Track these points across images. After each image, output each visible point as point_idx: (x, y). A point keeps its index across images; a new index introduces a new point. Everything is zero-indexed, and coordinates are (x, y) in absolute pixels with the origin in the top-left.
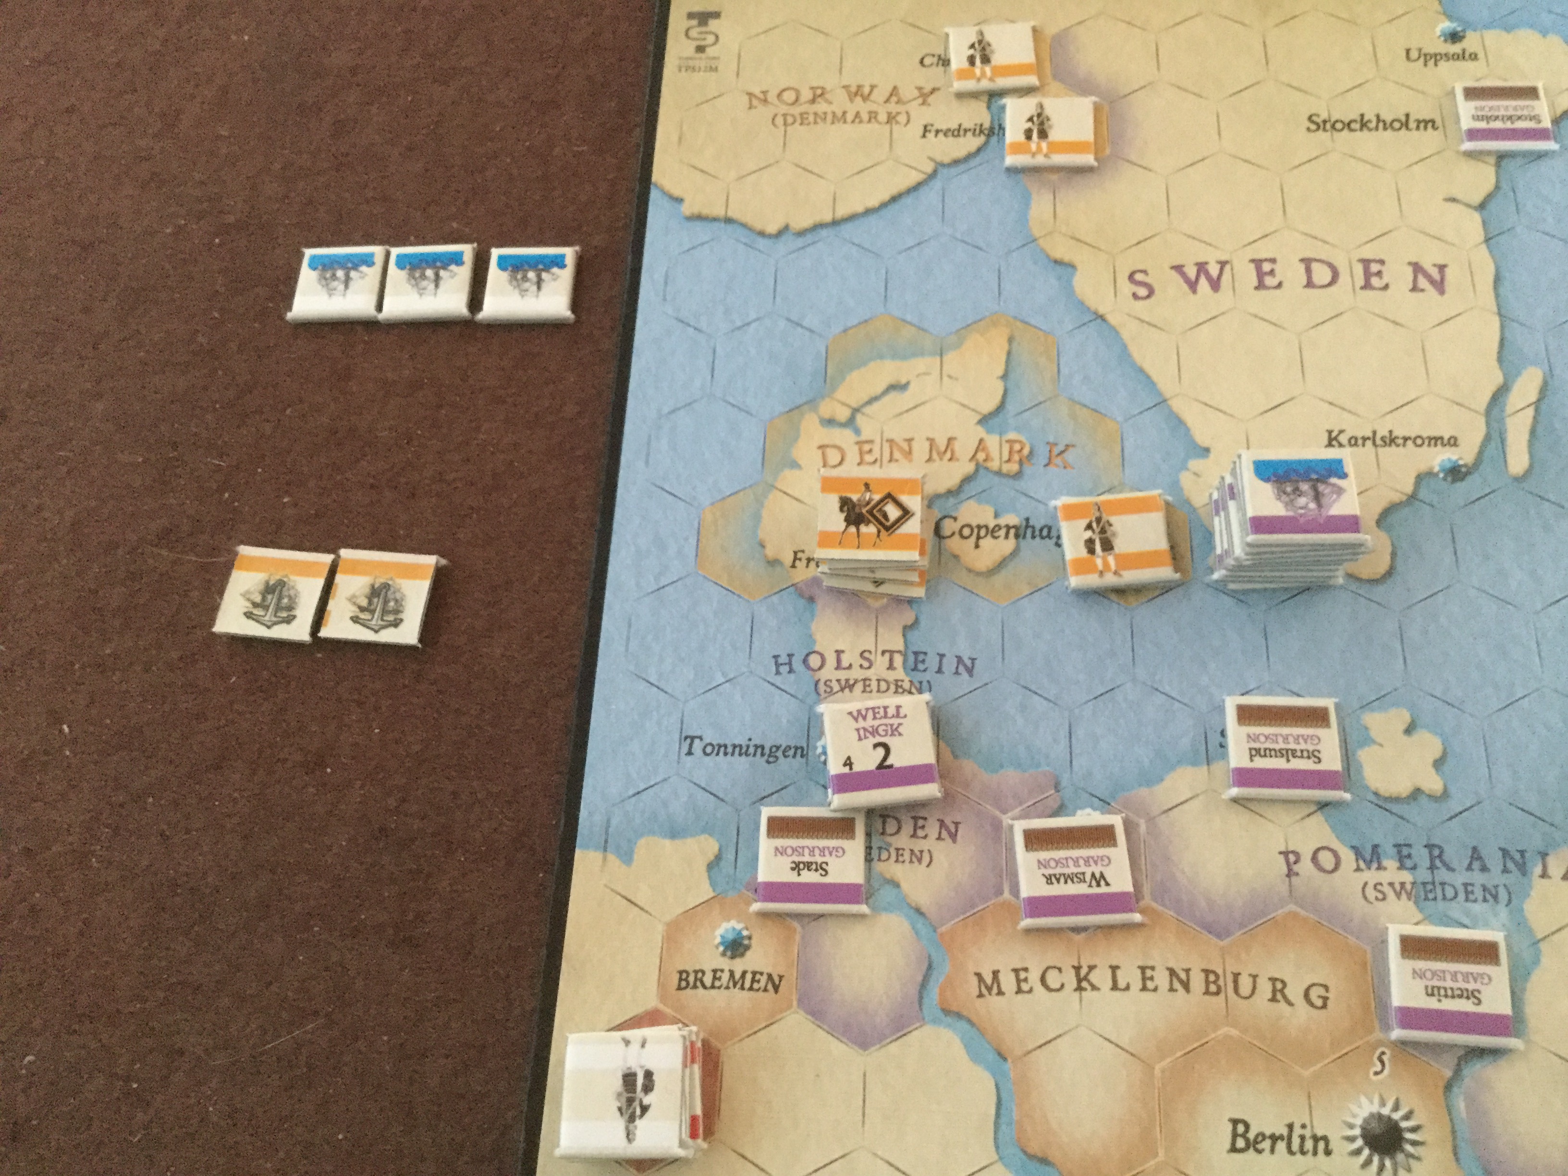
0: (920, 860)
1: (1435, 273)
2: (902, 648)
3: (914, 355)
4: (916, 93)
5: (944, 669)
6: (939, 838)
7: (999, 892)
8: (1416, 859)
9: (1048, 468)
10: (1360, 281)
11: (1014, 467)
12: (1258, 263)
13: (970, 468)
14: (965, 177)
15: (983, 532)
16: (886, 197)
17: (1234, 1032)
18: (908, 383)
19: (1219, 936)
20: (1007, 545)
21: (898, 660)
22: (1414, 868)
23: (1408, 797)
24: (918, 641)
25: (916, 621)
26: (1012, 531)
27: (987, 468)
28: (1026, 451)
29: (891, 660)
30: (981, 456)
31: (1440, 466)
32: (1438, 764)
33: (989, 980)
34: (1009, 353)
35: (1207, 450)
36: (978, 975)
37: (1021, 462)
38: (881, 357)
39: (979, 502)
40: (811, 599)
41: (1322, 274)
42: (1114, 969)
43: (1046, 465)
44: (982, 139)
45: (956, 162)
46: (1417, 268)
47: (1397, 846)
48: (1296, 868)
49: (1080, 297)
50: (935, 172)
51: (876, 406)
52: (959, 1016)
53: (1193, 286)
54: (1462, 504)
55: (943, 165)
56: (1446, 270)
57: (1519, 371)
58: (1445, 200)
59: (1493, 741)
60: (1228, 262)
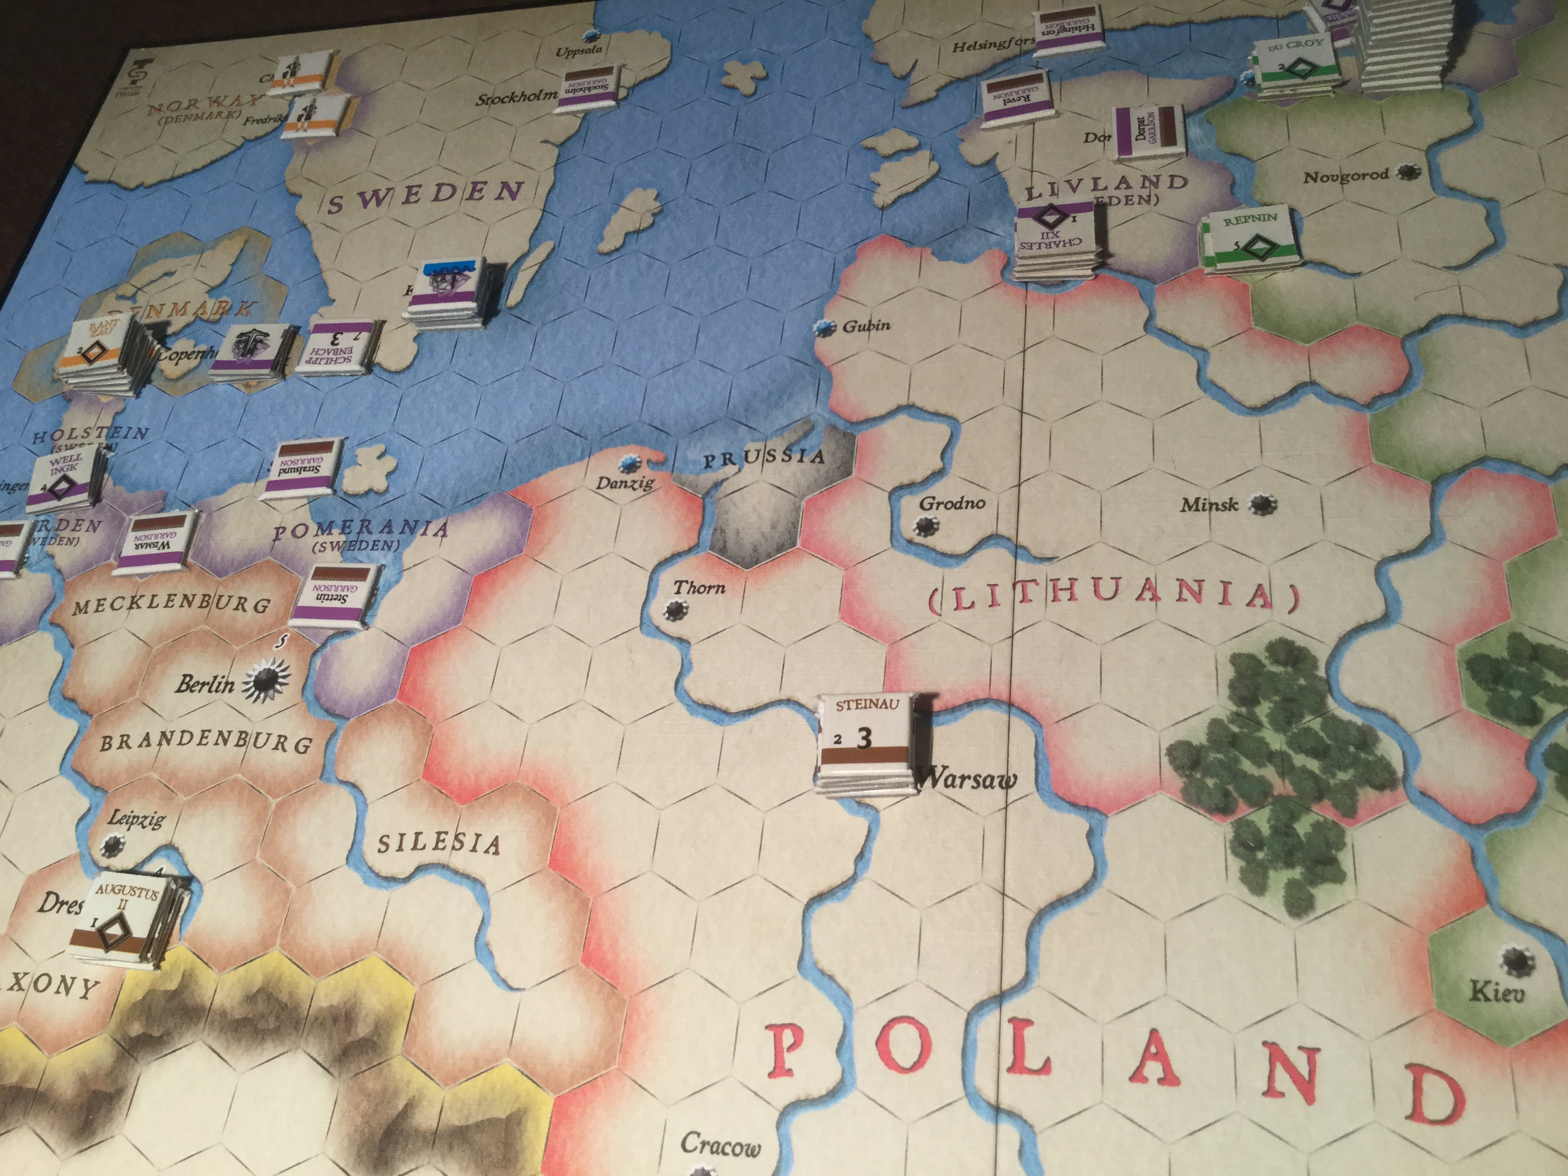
0: (71, 543)
1: (514, 187)
2: (109, 425)
3: (185, 255)
4: (250, 98)
5: (129, 436)
6: (87, 531)
7: (108, 558)
8: (352, 528)
9: (238, 316)
10: (467, 196)
11: (218, 316)
12: (410, 188)
13: (192, 318)
14: (258, 148)
15: (183, 356)
16: (209, 161)
17: (207, 628)
18: (176, 272)
19: (220, 576)
20: (194, 363)
21: (105, 431)
22: (349, 533)
23: (363, 495)
24: (120, 421)
25: (125, 409)
26: (200, 355)
27: (201, 319)
28: (227, 308)
29: (100, 433)
30: (201, 311)
32: (389, 475)
33: (82, 605)
34: (242, 250)
35: (334, 301)
36: (78, 604)
37: (222, 314)
38: (167, 257)
39: (188, 339)
40: (70, 401)
41: (446, 191)
42: (154, 596)
43: (236, 315)
44: (279, 122)
45: (257, 138)
46: (505, 185)
47: (345, 521)
48: (280, 536)
49: (297, 214)
50: (242, 145)
51: (152, 285)
52: (58, 625)
53: (365, 204)
55: (250, 141)
56: (523, 186)
57: (540, 243)
58: (542, 142)
59: (428, 460)
60: (392, 189)
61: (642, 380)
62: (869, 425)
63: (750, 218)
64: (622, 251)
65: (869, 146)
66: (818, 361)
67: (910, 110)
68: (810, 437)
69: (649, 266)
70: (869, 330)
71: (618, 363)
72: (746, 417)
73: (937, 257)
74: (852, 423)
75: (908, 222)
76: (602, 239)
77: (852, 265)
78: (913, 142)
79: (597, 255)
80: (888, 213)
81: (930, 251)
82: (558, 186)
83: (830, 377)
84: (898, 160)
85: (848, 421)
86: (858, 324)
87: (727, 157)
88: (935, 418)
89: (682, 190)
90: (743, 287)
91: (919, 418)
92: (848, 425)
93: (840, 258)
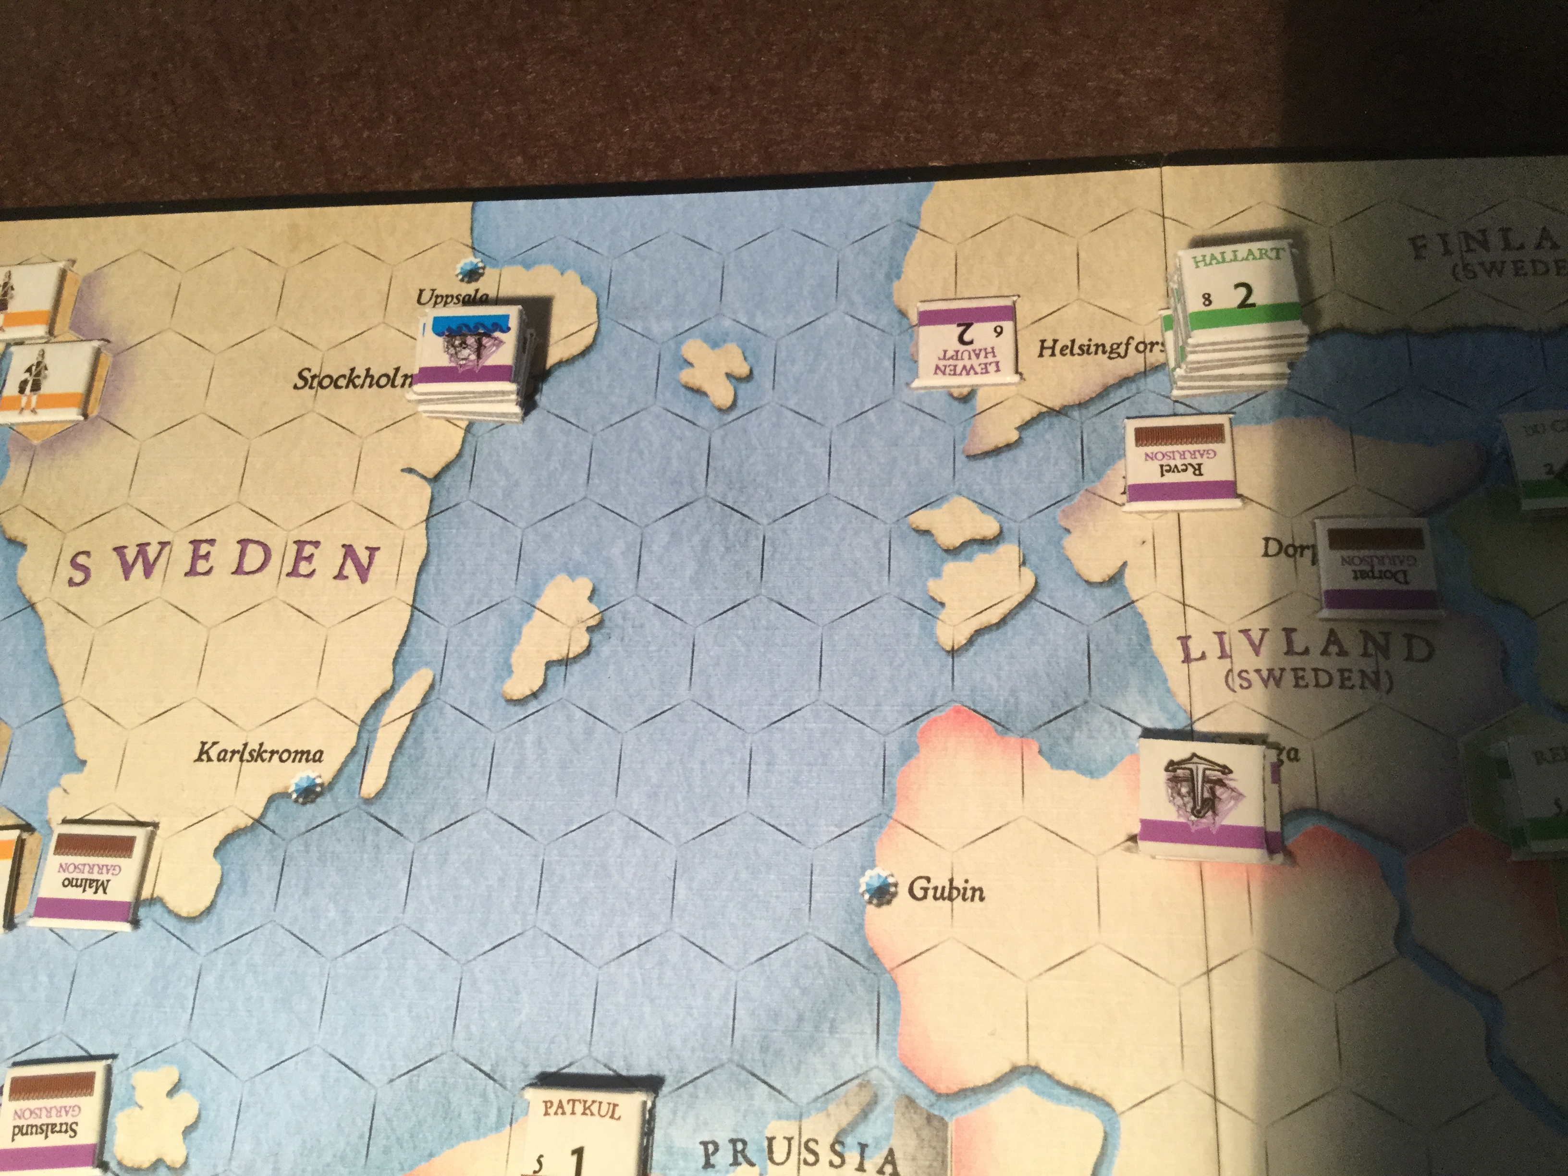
1: (363, 556)
10: (288, 568)
12: (196, 543)
31: (297, 785)
32: (187, 1133)
35: (84, 763)
41: (254, 556)
46: (349, 551)
49: (19, 583)
54: (303, 830)
56: (377, 553)
57: (410, 674)
58: (403, 470)
59: (248, 1106)
60: (169, 543)
61: (590, 968)
62: (967, 1102)
63: (743, 649)
64: (544, 699)
65: (923, 526)
66: (873, 956)
67: (980, 465)
68: (872, 1117)
69: (589, 732)
70: (951, 899)
71: (546, 928)
72: (765, 1066)
73: (1049, 759)
74: (939, 1096)
75: (995, 684)
76: (510, 672)
77: (913, 761)
78: (989, 526)
79: (504, 703)
80: (963, 661)
81: (1035, 748)
82: (434, 559)
83: (895, 994)
84: (969, 558)
85: (932, 1091)
86: (931, 886)
87: (698, 526)
88: (1074, 1097)
89: (631, 586)
90: (741, 789)
91: (1050, 1096)
92: (933, 1099)
93: (893, 748)
